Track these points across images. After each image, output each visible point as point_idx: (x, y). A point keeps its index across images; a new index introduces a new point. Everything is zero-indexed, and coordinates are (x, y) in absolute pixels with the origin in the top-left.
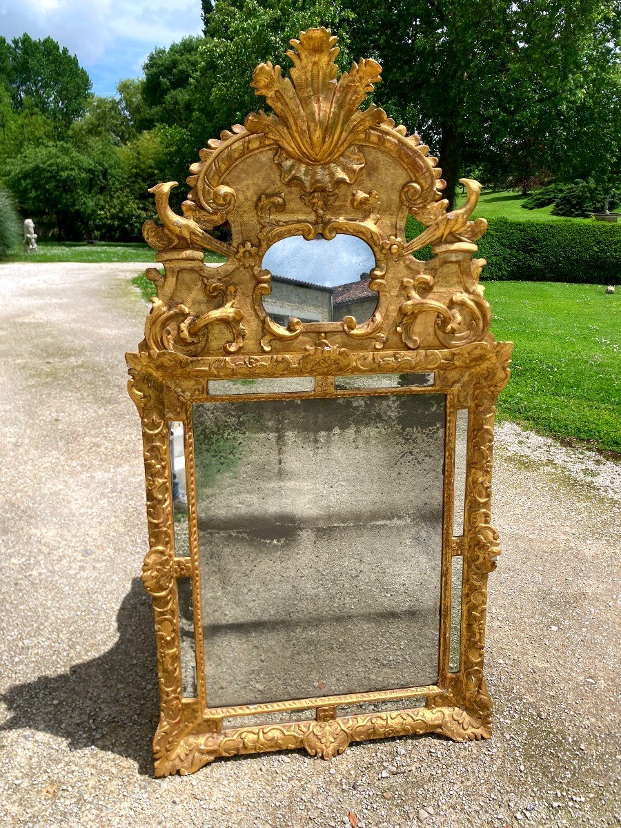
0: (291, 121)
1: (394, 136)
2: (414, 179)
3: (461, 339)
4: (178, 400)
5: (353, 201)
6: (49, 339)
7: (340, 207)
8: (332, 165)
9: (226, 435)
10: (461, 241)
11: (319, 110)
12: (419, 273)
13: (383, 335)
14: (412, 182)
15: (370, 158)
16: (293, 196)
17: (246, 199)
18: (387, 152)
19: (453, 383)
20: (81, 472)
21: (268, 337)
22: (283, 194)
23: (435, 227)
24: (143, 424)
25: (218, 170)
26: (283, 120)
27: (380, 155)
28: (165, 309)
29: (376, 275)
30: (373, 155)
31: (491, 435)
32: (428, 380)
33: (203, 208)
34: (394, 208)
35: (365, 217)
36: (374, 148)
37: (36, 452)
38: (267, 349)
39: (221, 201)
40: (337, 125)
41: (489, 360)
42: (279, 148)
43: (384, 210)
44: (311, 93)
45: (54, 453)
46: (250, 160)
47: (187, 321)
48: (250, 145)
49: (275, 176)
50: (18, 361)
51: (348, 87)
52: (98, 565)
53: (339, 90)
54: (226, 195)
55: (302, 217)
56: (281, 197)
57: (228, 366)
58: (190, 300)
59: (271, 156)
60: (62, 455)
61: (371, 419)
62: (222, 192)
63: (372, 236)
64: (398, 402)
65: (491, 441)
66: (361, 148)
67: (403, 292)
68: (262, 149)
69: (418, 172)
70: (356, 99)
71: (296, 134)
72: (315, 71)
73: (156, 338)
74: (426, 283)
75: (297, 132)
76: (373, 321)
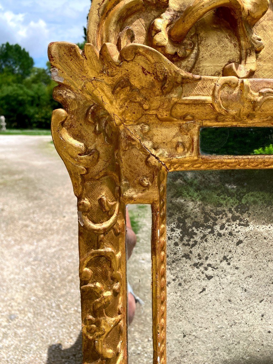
20: (14, 246)
52: (19, 331)
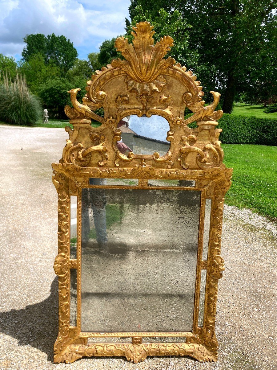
0: (132, 63)
1: (180, 71)
3: (209, 165)
4: (75, 186)
5: (160, 100)
6: (46, 160)
7: (154, 103)
8: (152, 83)
9: (96, 203)
10: (210, 120)
11: (145, 58)
12: (190, 134)
13: (171, 162)
14: (188, 92)
15: (169, 81)
16: (133, 97)
17: (111, 98)
18: (177, 78)
19: (204, 186)
21: (118, 160)
22: (128, 96)
23: (198, 113)
24: (59, 196)
25: (99, 84)
26: (129, 63)
27: (173, 80)
28: (72, 145)
29: (169, 134)
30: (170, 80)
31: (222, 212)
32: (192, 184)
33: (91, 101)
34: (179, 104)
35: (165, 108)
36: (171, 76)
37: (30, 208)
38: (117, 165)
39: (100, 98)
40: (153, 65)
41: (221, 176)
42: (127, 75)
43: (174, 105)
44: (142, 51)
45: (38, 209)
46: (114, 80)
47: (82, 151)
48: (114, 74)
49: (125, 87)
50: (31, 168)
51: (159, 48)
53: (154, 50)
54: (102, 95)
55: (136, 107)
56: (127, 97)
57: (98, 172)
58: (84, 141)
59: (124, 79)
60: (42, 210)
61: (164, 200)
62: (100, 94)
63: (168, 116)
64: (178, 194)
65: (222, 215)
66: (165, 76)
67: (182, 142)
68: (120, 75)
69: (191, 88)
70: (162, 54)
71: (134, 69)
72: (144, 41)
73: (67, 158)
74: (193, 139)
75: (135, 68)
76: (167, 155)
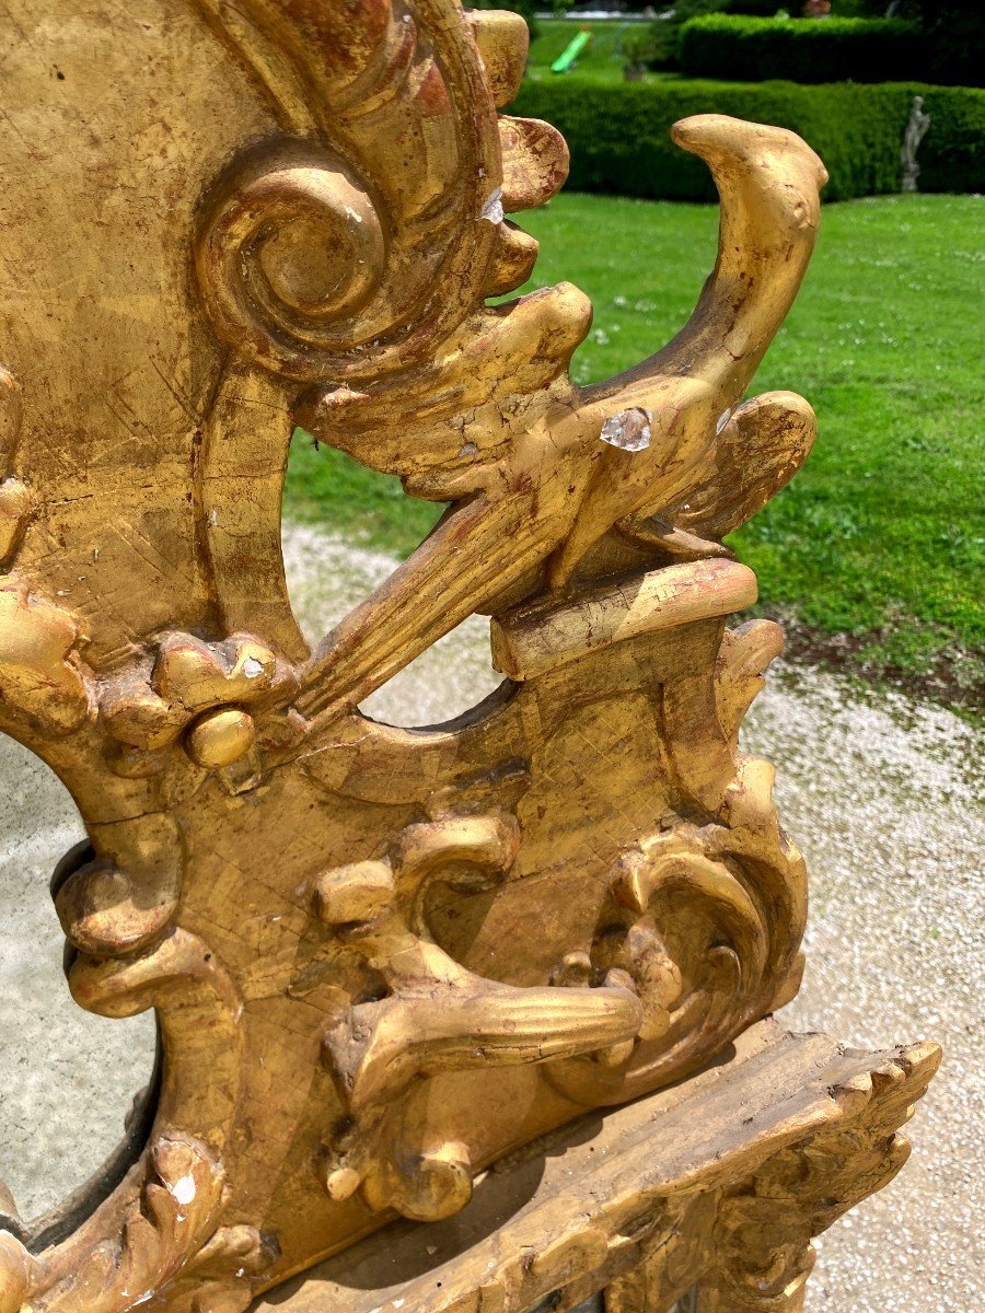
2: (301, 117)
10: (664, 558)
12: (421, 814)
14: (280, 145)
23: (511, 512)
67: (331, 952)
74: (466, 863)
